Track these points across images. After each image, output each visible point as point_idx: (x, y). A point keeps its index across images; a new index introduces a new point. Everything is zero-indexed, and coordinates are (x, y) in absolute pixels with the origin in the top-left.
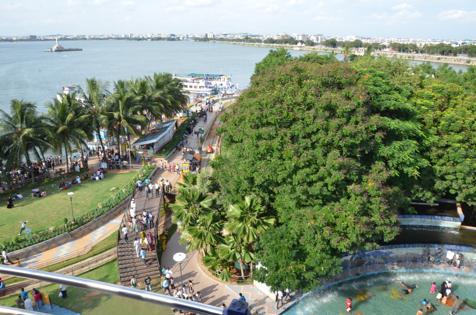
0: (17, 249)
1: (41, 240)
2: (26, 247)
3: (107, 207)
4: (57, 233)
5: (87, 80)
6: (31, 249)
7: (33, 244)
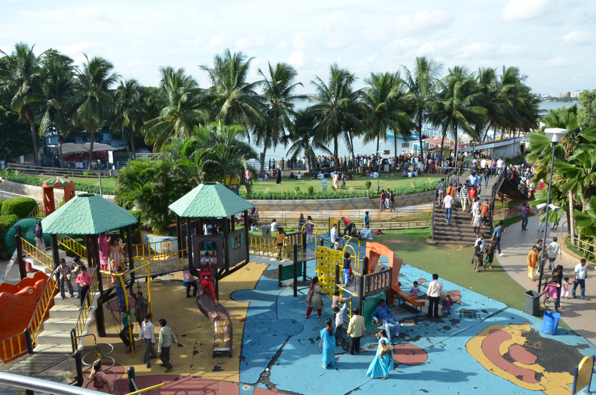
0: (309, 198)
1: (337, 196)
2: (319, 198)
3: (421, 188)
4: (356, 195)
5: (417, 59)
6: (324, 202)
7: (327, 198)
